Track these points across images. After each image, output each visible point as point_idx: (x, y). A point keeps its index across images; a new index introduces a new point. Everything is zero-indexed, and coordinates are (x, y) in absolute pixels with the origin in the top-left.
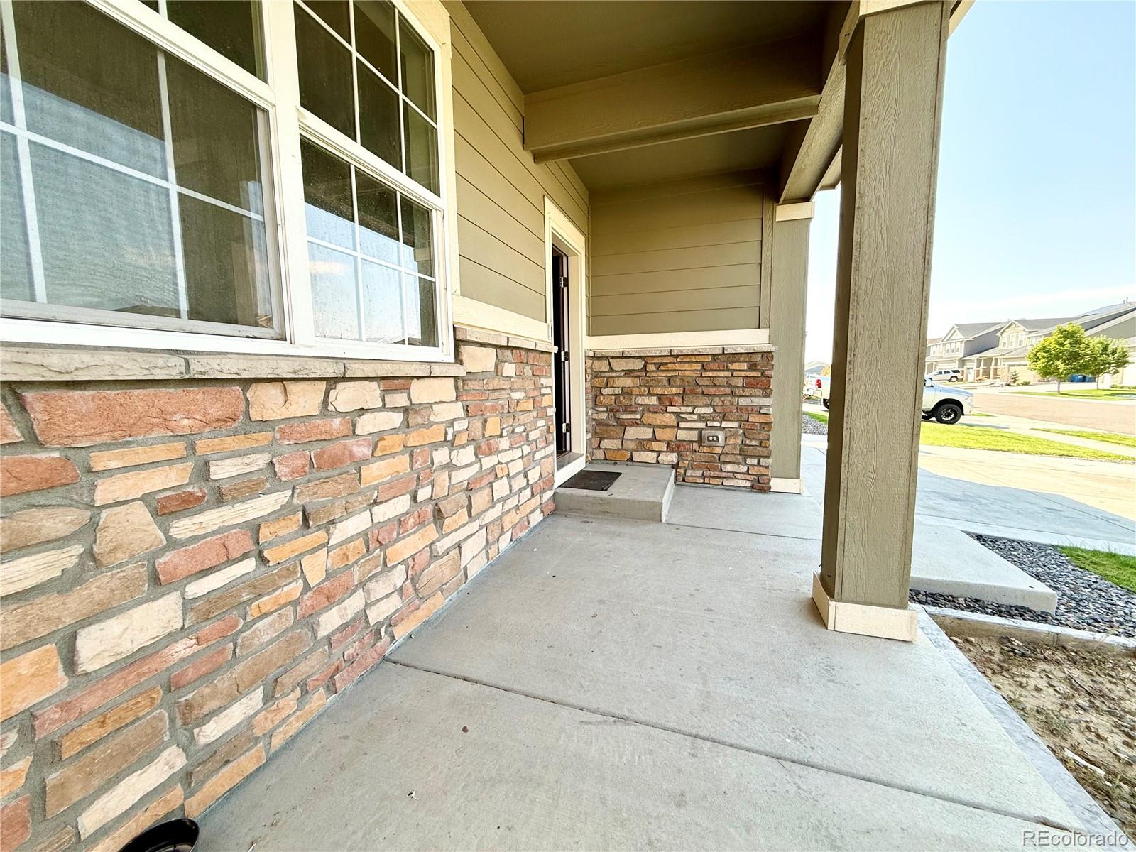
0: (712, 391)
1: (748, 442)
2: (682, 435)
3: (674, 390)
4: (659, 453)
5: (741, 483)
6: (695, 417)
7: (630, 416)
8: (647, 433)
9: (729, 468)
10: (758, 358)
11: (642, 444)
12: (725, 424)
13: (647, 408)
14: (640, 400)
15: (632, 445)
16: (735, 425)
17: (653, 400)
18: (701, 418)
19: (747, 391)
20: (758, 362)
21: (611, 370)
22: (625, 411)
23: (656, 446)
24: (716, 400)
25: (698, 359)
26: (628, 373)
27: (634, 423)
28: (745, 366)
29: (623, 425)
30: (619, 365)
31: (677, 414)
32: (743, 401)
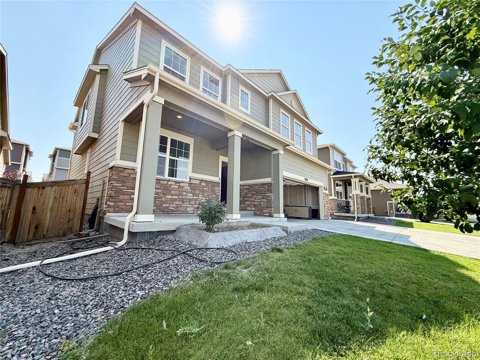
0: (261, 192)
1: (268, 204)
2: (256, 203)
3: (254, 192)
4: (251, 207)
5: (267, 215)
6: (258, 199)
7: (246, 199)
8: (249, 203)
9: (264, 211)
10: (269, 184)
11: (248, 205)
12: (263, 200)
13: (250, 197)
14: (248, 195)
15: (246, 206)
16: (265, 200)
17: (251, 195)
18: (259, 199)
19: (267, 192)
20: (269, 185)
21: (243, 188)
22: (246, 198)
23: (251, 206)
24: (262, 194)
25: (259, 185)
26: (246, 189)
27: (247, 201)
28: (267, 186)
29: (245, 201)
30: (245, 187)
31: (255, 198)
32: (267, 194)
